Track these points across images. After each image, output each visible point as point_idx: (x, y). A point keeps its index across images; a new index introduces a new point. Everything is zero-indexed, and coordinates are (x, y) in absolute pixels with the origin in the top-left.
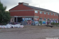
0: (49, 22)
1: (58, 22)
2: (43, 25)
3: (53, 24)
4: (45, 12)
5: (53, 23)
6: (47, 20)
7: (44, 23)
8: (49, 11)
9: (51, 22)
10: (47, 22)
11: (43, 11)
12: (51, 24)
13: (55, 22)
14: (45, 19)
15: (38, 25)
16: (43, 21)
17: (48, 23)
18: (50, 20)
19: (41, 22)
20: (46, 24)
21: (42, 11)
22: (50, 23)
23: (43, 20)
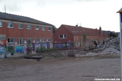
0: (32, 46)
1: (51, 46)
2: (16, 55)
3: (41, 51)
4: (21, 23)
5: (41, 49)
6: (25, 42)
7: (18, 51)
8: (30, 21)
9: (37, 46)
10: (26, 46)
11: (16, 21)
12: (37, 52)
13: (46, 47)
14: (21, 40)
15: (6, 57)
16: (16, 45)
17: (28, 50)
18: (34, 42)
19: (11, 49)
20: (25, 52)
21: (13, 21)
22: (34, 50)
23: (16, 43)
